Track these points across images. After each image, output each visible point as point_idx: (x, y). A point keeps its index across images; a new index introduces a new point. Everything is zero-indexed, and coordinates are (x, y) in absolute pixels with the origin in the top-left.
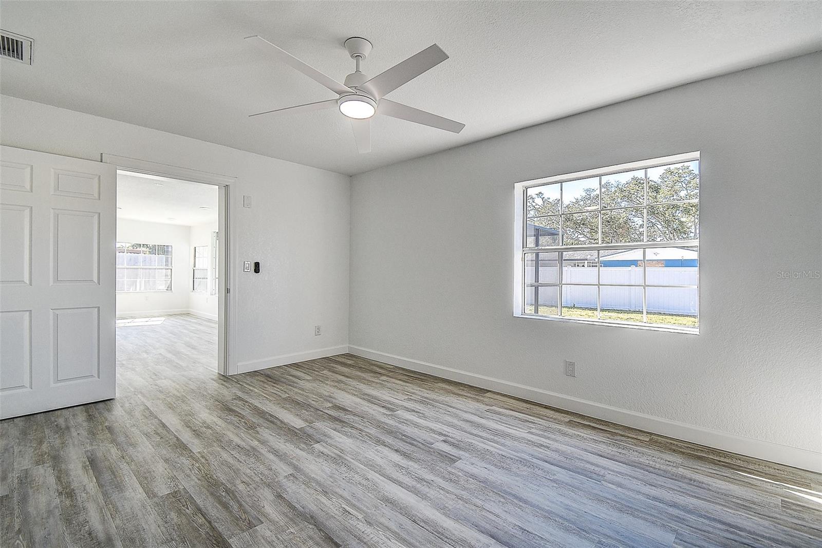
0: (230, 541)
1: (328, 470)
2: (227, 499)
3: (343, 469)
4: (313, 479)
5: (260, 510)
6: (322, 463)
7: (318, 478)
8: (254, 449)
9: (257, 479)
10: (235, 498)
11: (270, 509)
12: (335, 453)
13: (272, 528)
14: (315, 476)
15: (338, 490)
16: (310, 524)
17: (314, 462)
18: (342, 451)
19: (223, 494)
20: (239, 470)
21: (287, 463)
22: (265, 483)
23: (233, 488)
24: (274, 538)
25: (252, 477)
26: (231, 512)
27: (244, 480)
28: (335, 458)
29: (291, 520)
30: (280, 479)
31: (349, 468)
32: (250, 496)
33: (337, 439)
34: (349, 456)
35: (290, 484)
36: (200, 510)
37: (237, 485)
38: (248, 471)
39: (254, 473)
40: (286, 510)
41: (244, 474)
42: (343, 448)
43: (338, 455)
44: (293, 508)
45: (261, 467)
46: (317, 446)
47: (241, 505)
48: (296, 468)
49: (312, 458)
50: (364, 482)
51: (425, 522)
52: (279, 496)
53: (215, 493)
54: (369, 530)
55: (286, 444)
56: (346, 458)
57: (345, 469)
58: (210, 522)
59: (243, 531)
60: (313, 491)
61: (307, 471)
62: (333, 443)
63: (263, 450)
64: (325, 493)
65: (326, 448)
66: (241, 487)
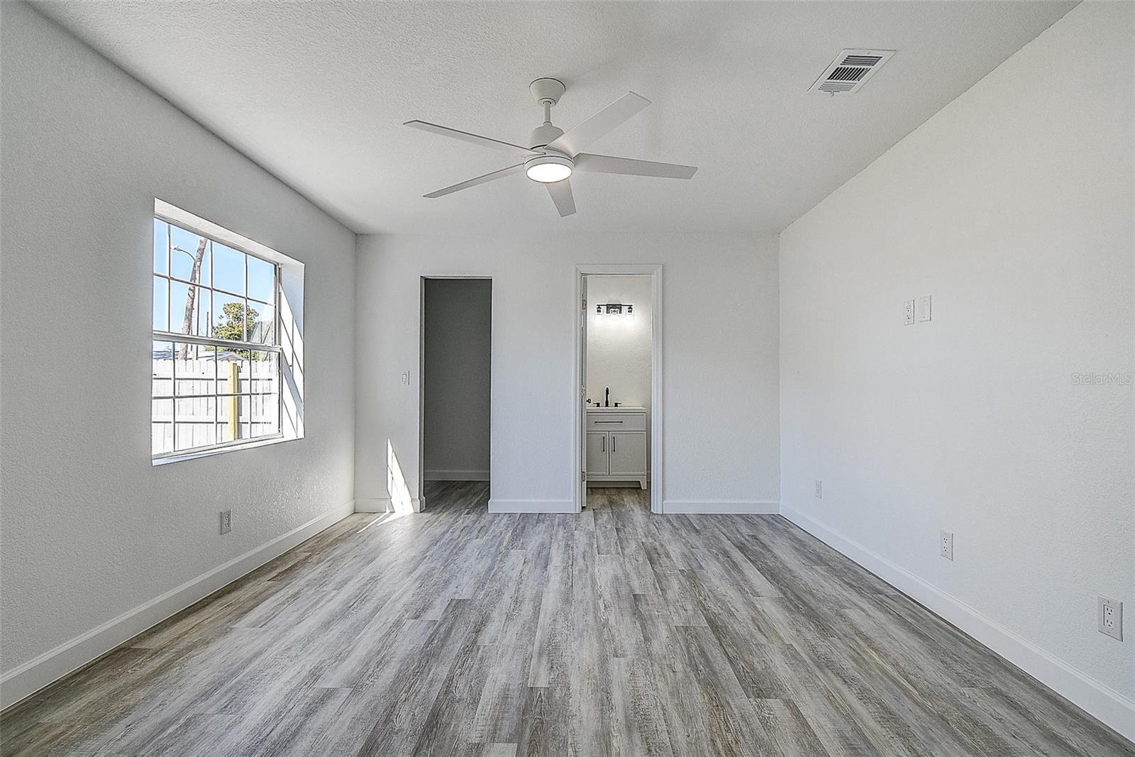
0: (707, 625)
2: (699, 660)
5: (672, 635)
8: (629, 728)
9: (656, 667)
10: (691, 658)
11: (662, 633)
13: (670, 620)
16: (640, 611)
19: (702, 667)
20: (672, 694)
22: (651, 659)
23: (689, 669)
24: (673, 613)
25: (660, 673)
26: (699, 646)
27: (672, 674)
29: (652, 620)
30: (633, 657)
32: (674, 652)
35: (627, 647)
36: (731, 662)
37: (683, 671)
38: (660, 685)
39: (655, 678)
40: (649, 627)
41: (667, 683)
44: (643, 627)
45: (641, 685)
47: (688, 648)
52: (647, 639)
53: (710, 672)
58: (721, 645)
59: (694, 628)
60: (614, 631)
63: (618, 715)
66: (679, 667)
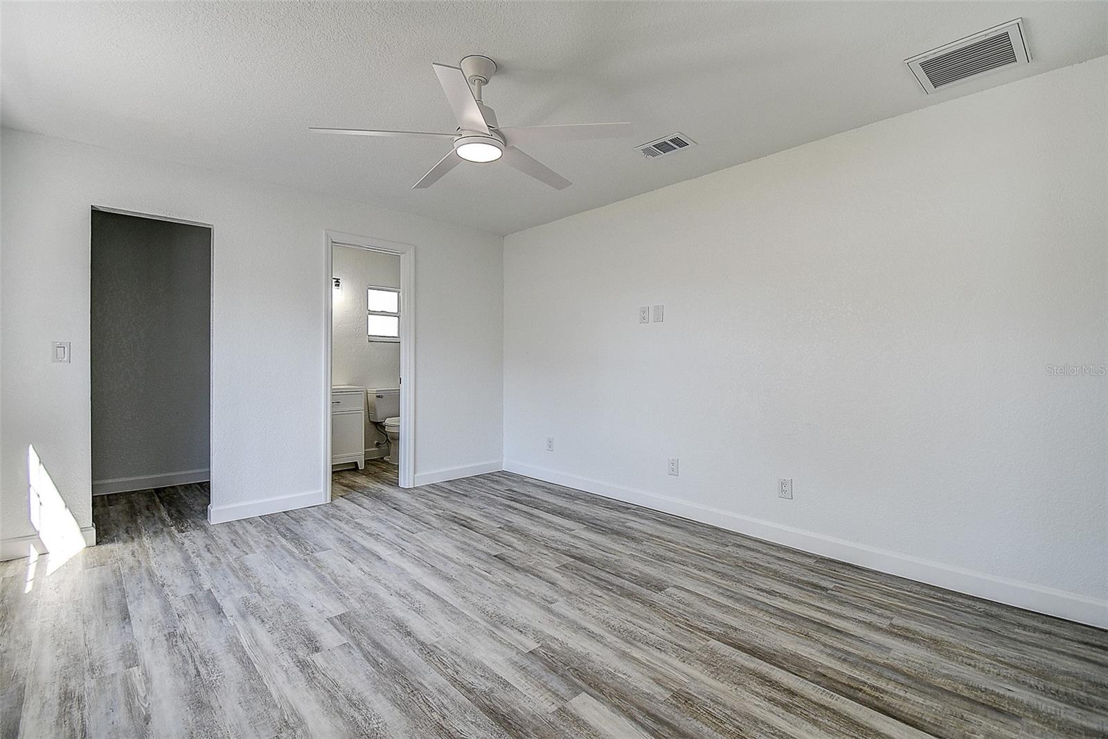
1: (509, 608)
3: (490, 609)
4: (524, 598)
6: (518, 616)
7: (518, 599)
12: (503, 631)
14: (523, 601)
15: (497, 588)
17: (530, 618)
18: (492, 635)
21: (564, 617)
28: (502, 623)
31: (483, 610)
33: (500, 659)
34: (482, 627)
42: (491, 640)
43: (497, 627)
46: (533, 645)
48: (550, 611)
49: (533, 625)
50: (467, 594)
51: (425, 566)
54: (472, 563)
55: (585, 652)
56: (485, 624)
57: (488, 609)
61: (534, 607)
62: (508, 650)
64: (508, 585)
65: (518, 641)
